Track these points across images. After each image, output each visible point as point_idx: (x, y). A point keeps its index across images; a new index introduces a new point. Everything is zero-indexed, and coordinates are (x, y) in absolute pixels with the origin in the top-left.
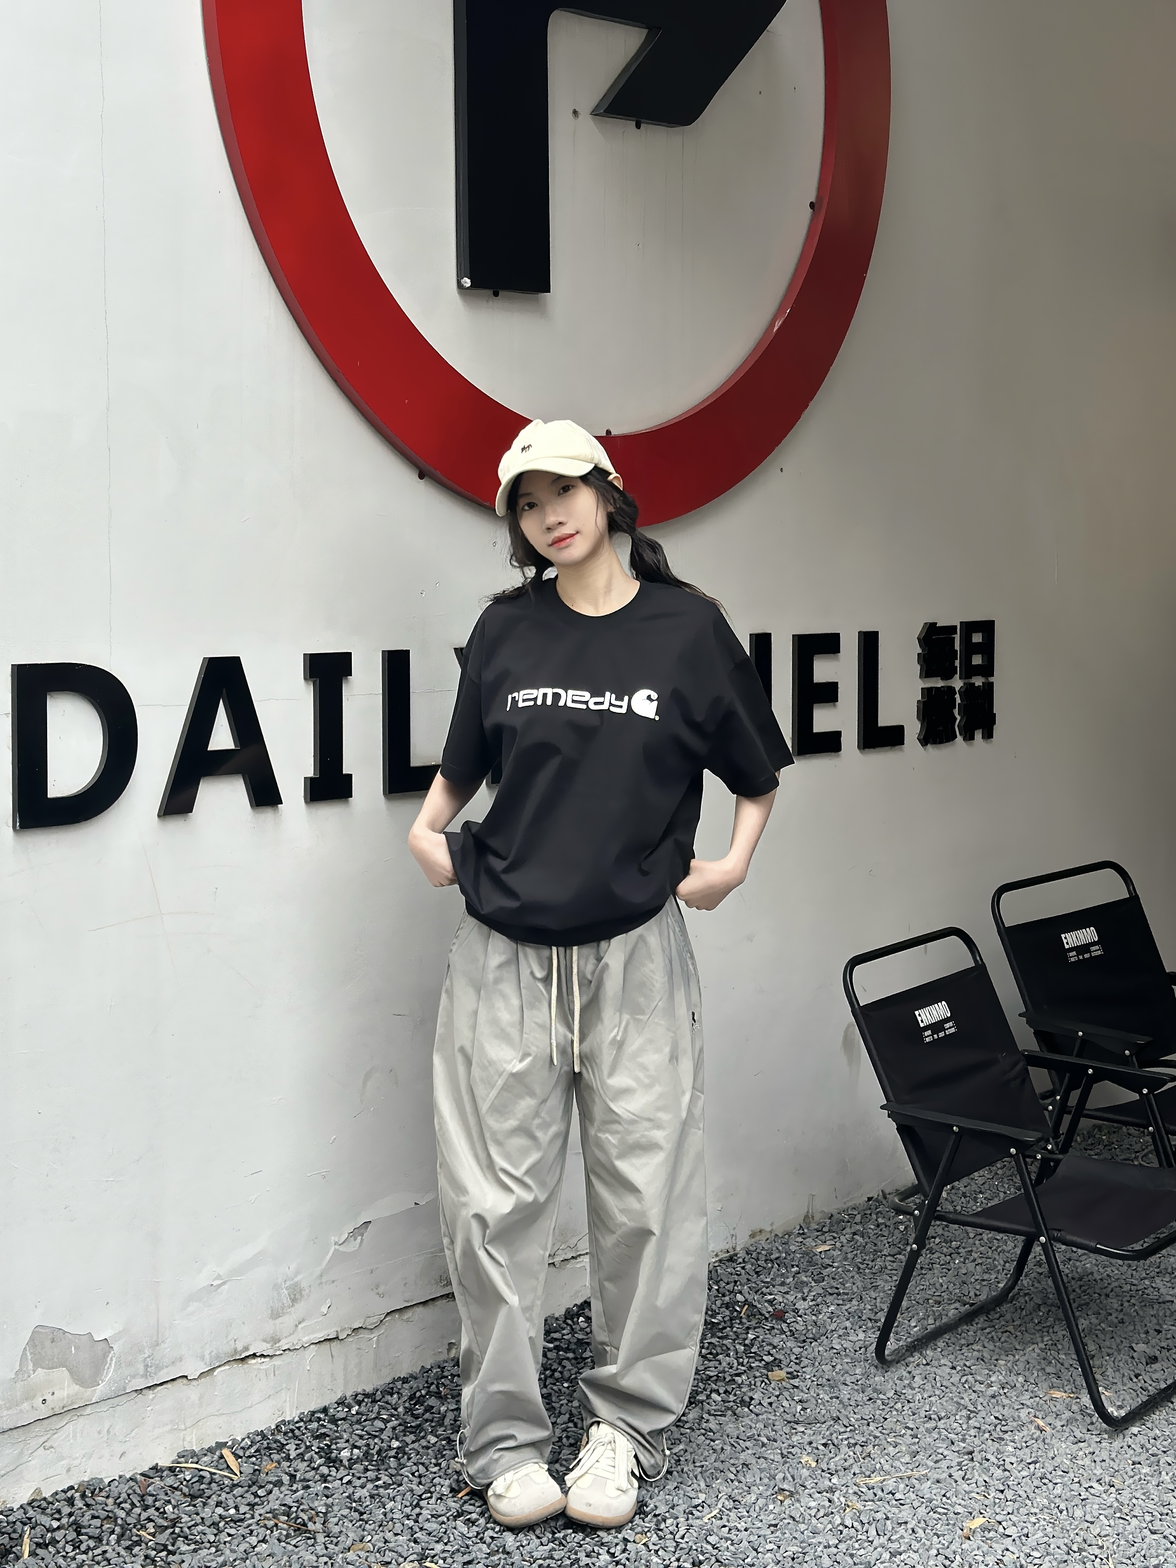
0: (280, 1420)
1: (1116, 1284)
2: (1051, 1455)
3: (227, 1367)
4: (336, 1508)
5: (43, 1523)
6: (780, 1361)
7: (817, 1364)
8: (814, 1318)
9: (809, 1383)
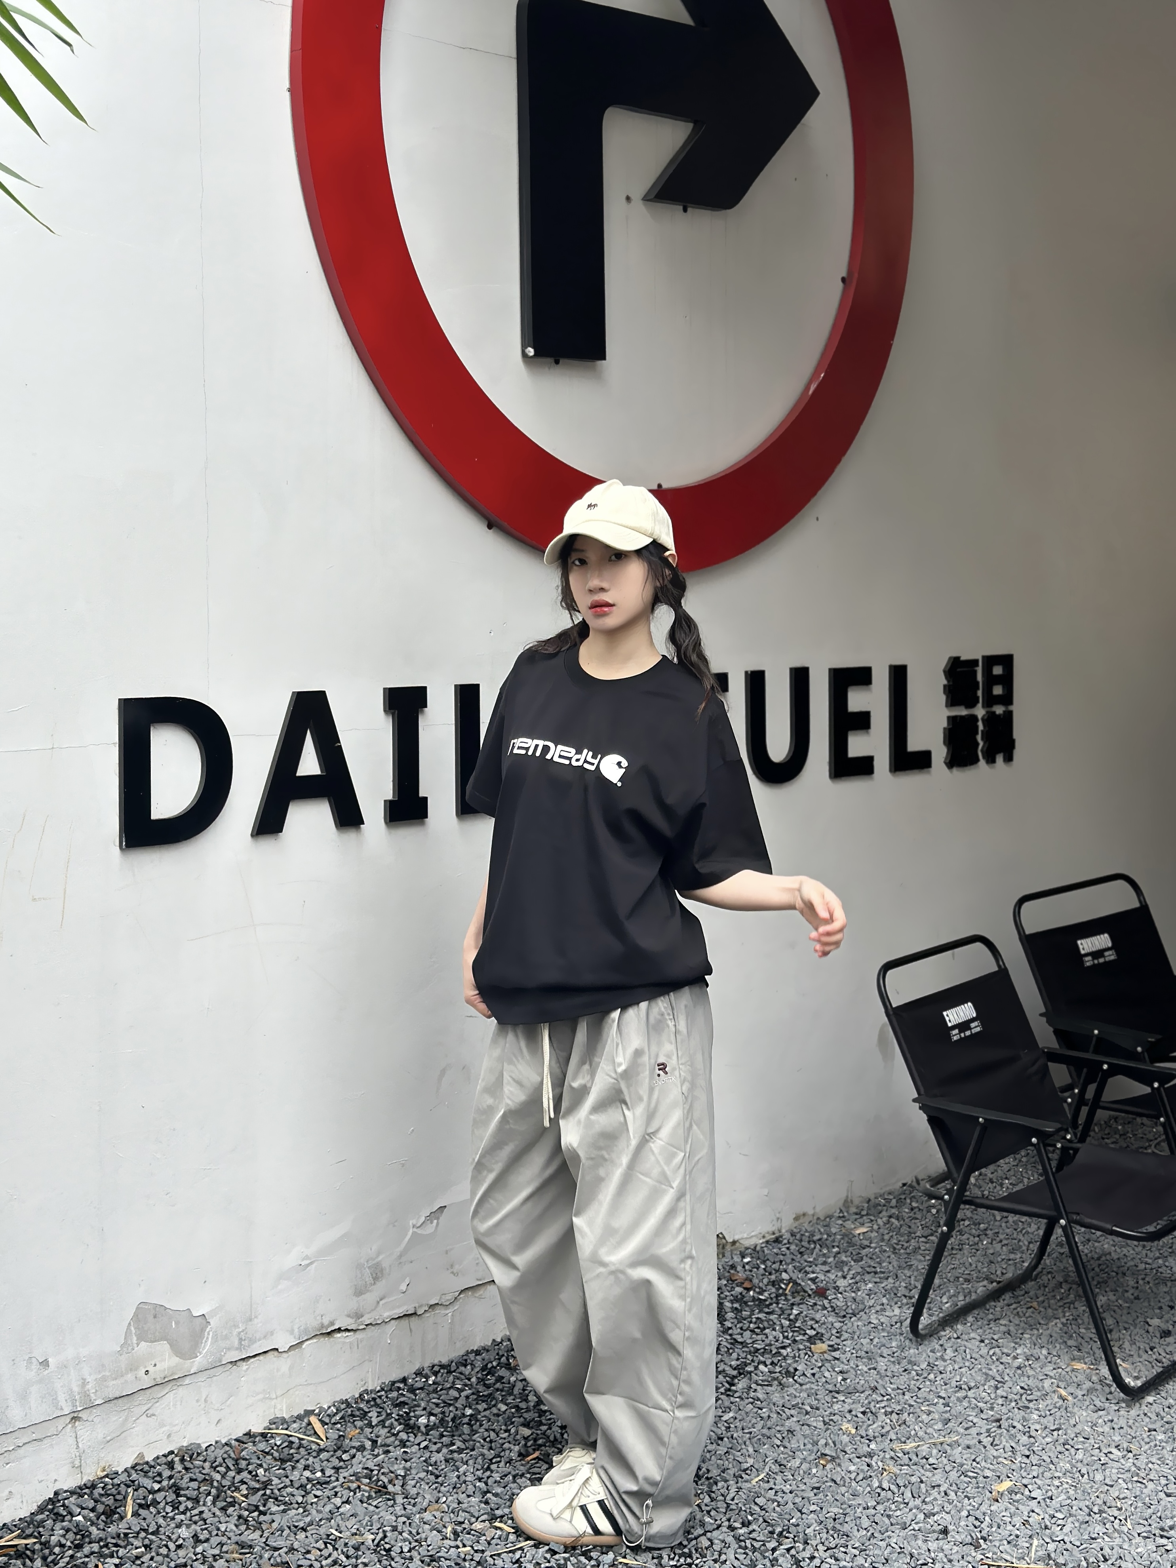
0: (362, 1389)
1: (1132, 1263)
2: (1072, 1422)
3: (315, 1341)
4: (414, 1471)
5: (145, 1485)
6: (822, 1335)
7: (856, 1337)
8: (853, 1295)
9: (848, 1355)
